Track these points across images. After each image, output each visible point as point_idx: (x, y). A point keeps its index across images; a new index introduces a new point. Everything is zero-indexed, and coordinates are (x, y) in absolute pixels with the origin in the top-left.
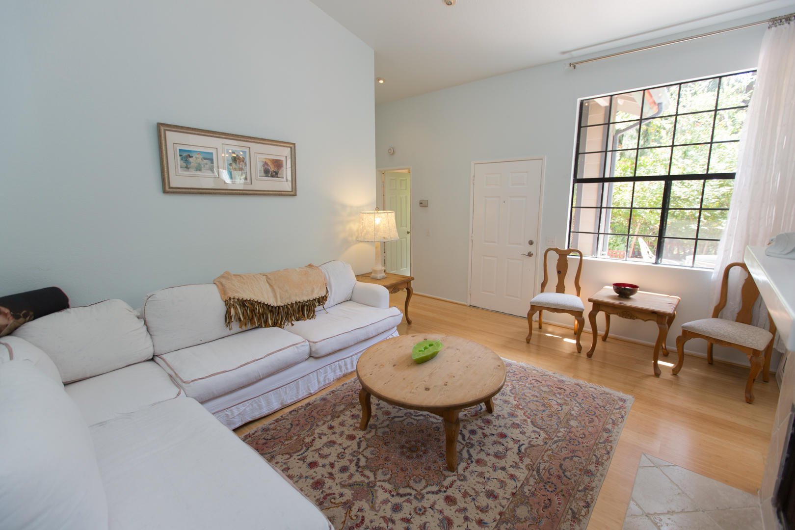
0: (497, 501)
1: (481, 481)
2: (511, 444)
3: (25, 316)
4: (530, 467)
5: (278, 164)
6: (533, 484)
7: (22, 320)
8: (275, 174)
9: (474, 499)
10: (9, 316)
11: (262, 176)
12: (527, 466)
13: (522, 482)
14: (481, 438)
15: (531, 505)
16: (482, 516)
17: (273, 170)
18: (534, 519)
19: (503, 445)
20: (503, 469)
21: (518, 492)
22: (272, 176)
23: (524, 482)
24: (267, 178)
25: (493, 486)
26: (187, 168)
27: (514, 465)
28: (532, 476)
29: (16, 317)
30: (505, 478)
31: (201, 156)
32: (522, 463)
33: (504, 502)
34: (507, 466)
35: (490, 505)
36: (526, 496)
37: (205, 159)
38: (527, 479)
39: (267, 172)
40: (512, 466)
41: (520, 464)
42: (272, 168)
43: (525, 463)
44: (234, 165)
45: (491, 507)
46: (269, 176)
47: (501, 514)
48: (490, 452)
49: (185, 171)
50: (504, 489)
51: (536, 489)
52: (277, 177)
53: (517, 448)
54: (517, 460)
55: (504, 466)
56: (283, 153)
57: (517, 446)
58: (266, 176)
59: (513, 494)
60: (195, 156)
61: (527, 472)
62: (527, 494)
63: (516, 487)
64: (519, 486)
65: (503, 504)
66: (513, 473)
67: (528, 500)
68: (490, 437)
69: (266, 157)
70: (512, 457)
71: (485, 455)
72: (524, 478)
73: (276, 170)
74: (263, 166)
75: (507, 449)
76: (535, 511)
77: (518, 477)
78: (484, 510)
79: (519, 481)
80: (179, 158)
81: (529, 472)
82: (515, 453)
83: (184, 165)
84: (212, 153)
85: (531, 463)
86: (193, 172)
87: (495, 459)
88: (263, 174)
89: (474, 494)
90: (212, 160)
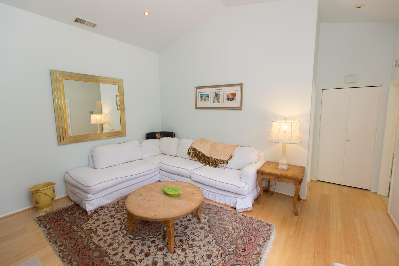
0: (107, 246)
1: (119, 242)
2: (138, 257)
3: (162, 136)
4: (119, 263)
5: (234, 95)
6: (108, 262)
7: (161, 137)
8: (232, 100)
9: (112, 239)
10: (159, 135)
11: (226, 101)
12: (120, 262)
13: (112, 257)
14: (148, 245)
15: (98, 258)
16: (103, 241)
17: (231, 98)
18: (91, 257)
19: (139, 254)
20: (123, 251)
21: (107, 254)
22: (231, 101)
23: (111, 258)
24: (228, 102)
25: (115, 246)
26: (202, 100)
27: (123, 256)
28: (113, 263)
29: (160, 136)
30: (117, 251)
31: (205, 96)
32: (123, 260)
33: (105, 248)
34: (124, 253)
35: (106, 243)
36: (103, 257)
37: (207, 96)
38: (112, 260)
39: (228, 99)
40: (123, 255)
41: (123, 259)
42: (231, 97)
43: (122, 262)
44: (216, 97)
45: (105, 244)
46: (229, 100)
47: (100, 246)
48: (136, 248)
49: (201, 101)
50: (111, 249)
51: (105, 262)
52: (233, 101)
53: (134, 260)
54: (126, 258)
55: (125, 252)
56: (236, 90)
57: (137, 260)
58: (228, 101)
59: (107, 252)
60: (204, 96)
61: (117, 261)
62: (104, 258)
63: (110, 254)
64: (110, 255)
65: (104, 248)
66: (119, 255)
67: (101, 258)
68: (148, 249)
69: (228, 92)
70: (129, 256)
71: (135, 245)
72: (113, 259)
73: (232, 97)
74: (227, 96)
75: (135, 255)
76: (94, 259)
77: (115, 256)
78: (105, 241)
79: (113, 256)
80: (200, 97)
81: (116, 262)
82: (132, 259)
83: (201, 99)
84: (209, 94)
85: (122, 264)
86: (203, 102)
87: (131, 249)
88: (227, 100)
89: (114, 239)
90: (208, 97)
